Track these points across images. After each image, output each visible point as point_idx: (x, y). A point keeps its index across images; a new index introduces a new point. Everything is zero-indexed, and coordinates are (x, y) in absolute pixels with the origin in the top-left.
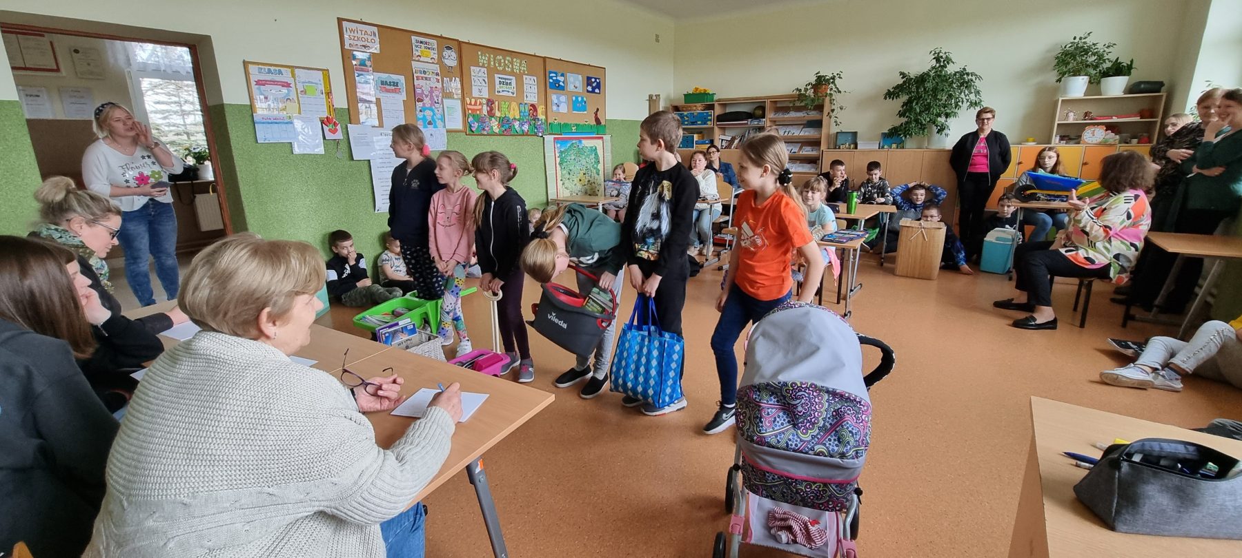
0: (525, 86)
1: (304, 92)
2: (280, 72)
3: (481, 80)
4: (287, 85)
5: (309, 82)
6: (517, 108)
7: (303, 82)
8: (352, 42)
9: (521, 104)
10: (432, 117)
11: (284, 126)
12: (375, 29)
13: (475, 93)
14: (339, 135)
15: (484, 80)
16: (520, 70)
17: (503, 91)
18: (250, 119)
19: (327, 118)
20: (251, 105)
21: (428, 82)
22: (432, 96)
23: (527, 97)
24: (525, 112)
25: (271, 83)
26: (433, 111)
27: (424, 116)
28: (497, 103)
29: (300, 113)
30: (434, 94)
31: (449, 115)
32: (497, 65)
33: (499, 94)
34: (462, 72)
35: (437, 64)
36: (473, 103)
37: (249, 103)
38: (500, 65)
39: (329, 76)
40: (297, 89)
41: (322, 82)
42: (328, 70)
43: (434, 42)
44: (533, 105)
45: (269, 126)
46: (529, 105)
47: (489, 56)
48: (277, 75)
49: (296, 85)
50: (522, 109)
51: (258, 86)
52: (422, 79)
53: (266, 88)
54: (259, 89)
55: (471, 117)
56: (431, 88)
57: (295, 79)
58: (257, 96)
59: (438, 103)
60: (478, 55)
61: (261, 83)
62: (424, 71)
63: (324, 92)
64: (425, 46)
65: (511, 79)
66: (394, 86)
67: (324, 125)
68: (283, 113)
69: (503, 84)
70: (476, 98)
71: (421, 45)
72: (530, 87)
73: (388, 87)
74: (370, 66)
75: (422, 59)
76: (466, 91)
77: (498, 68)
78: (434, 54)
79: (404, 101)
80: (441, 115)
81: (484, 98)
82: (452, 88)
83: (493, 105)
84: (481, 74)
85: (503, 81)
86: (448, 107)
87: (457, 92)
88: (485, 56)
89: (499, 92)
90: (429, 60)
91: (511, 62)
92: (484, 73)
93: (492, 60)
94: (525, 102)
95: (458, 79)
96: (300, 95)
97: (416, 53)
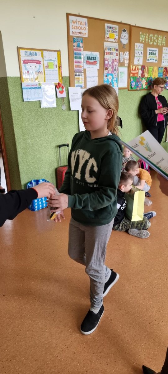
0: (163, 55)
1: (47, 67)
2: (36, 54)
4: (39, 62)
5: (50, 60)
6: (157, 71)
7: (48, 60)
8: (74, 30)
9: (159, 67)
10: (112, 80)
11: (37, 90)
12: (86, 20)
13: (136, 62)
14: (64, 95)
15: (141, 52)
16: (162, 43)
17: (151, 59)
18: (19, 86)
19: (59, 84)
20: (21, 77)
21: (112, 56)
22: (113, 65)
23: (163, 62)
24: (161, 73)
25: (31, 61)
26: (113, 76)
27: (108, 79)
28: (146, 68)
29: (45, 81)
30: (114, 64)
31: (121, 78)
32: (149, 41)
33: (149, 61)
34: (130, 47)
35: (117, 43)
36: (134, 69)
37: (19, 76)
38: (151, 41)
39: (60, 55)
40: (44, 65)
41: (57, 60)
42: (60, 51)
43: (117, 27)
44: (166, 68)
45: (29, 90)
46: (164, 68)
47: (146, 35)
48: (34, 56)
49: (43, 62)
50: (160, 71)
51: (24, 64)
52: (109, 54)
53: (28, 65)
54: (25, 66)
55: (132, 79)
56: (113, 60)
57: (43, 58)
58: (24, 71)
59: (116, 70)
60: (140, 35)
61: (26, 62)
62: (110, 48)
63: (57, 66)
64: (112, 30)
65: (156, 51)
66: (93, 59)
67: (57, 88)
68: (37, 81)
69: (151, 55)
70: (136, 65)
71: (110, 29)
72: (166, 55)
73: (90, 61)
74: (82, 47)
75: (110, 40)
76: (131, 61)
77: (150, 43)
78: (117, 35)
79: (98, 70)
80: (117, 78)
81: (140, 65)
82: (124, 59)
83: (144, 70)
84: (140, 48)
85: (152, 52)
86: (120, 73)
87: (127, 62)
88: (144, 35)
89: (148, 60)
90: (113, 40)
91: (158, 38)
92: (142, 47)
93: (147, 37)
94: (162, 66)
95: (128, 52)
96: (45, 69)
97: (107, 36)
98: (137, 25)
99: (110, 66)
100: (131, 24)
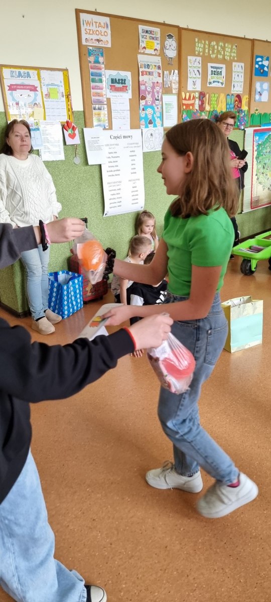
0: (233, 74)
1: (48, 96)
2: (28, 75)
3: (196, 70)
4: (33, 89)
5: (52, 84)
6: (224, 100)
7: (48, 85)
8: (88, 36)
9: (228, 95)
10: (153, 115)
12: (107, 20)
13: (190, 87)
14: (77, 141)
15: (198, 71)
16: (230, 56)
17: (214, 82)
19: (67, 122)
20: (5, 112)
21: (151, 77)
22: (153, 92)
23: (234, 86)
24: (231, 104)
25: (22, 87)
26: (153, 109)
27: (146, 114)
28: (207, 96)
29: (45, 119)
30: (155, 91)
31: (167, 112)
32: (211, 52)
33: (211, 85)
34: (180, 63)
35: (159, 55)
36: (187, 98)
38: (213, 52)
39: (68, 77)
40: (42, 92)
41: (62, 84)
42: (67, 70)
43: (157, 30)
44: (238, 96)
46: (235, 95)
47: (205, 43)
48: (26, 78)
49: (41, 88)
50: (229, 100)
51: (10, 91)
52: (146, 74)
53: (17, 93)
55: (185, 113)
56: (153, 83)
57: (40, 82)
58: (10, 102)
59: (158, 100)
60: (195, 42)
61: (13, 88)
62: (148, 65)
63: (64, 95)
64: (150, 35)
65: (222, 68)
66: (122, 83)
67: (64, 130)
68: (32, 118)
69: (215, 74)
70: (190, 92)
71: (147, 34)
72: (238, 75)
73: (117, 85)
74: (103, 63)
75: (147, 51)
76: (183, 85)
77: (212, 56)
78: (158, 44)
79: (130, 99)
80: (160, 113)
81: (197, 91)
82: (171, 82)
83: (204, 99)
84: (197, 64)
85: (215, 70)
86: (166, 104)
87: (175, 86)
88: (201, 43)
89: (210, 83)
90: (152, 52)
91: (224, 48)
92: (199, 62)
93: (207, 46)
94: (232, 92)
95: (176, 72)
96: (45, 99)
97: (142, 45)
98: (191, 27)
99: (149, 93)
100: (181, 26)
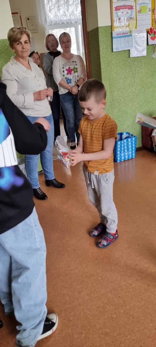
1: (140, 11)
4: (131, 7)
11: (127, 38)
18: (110, 35)
19: (151, 29)
20: (111, 26)
25: (123, 7)
29: (136, 28)
37: (111, 24)
40: (136, 10)
45: (119, 39)
48: (127, 1)
49: (136, 6)
51: (116, 11)
54: (117, 13)
57: (136, 3)
58: (115, 18)
61: (118, 8)
63: (151, 9)
68: (128, 29)
96: (137, 14)
